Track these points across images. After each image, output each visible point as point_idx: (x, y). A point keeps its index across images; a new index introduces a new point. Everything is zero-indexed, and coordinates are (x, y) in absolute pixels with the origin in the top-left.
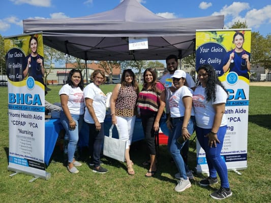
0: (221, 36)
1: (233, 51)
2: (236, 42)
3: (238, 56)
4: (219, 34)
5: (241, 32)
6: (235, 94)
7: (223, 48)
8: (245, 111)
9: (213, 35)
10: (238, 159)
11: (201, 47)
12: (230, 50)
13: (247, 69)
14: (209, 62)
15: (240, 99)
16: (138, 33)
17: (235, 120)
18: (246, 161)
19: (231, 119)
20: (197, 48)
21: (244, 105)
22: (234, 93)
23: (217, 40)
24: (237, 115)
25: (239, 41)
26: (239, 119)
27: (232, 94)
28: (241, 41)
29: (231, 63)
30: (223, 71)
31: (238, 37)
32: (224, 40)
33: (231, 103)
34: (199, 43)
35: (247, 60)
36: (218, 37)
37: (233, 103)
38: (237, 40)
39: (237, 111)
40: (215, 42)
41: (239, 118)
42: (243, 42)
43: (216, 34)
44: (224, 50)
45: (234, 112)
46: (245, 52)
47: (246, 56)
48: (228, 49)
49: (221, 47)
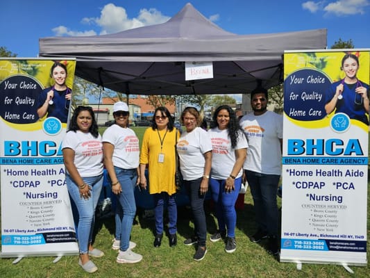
0: (322, 60)
1: (341, 81)
2: (346, 68)
3: (349, 89)
4: (319, 56)
5: (354, 53)
6: (344, 147)
7: (325, 77)
8: (361, 174)
9: (310, 59)
10: (352, 248)
11: (293, 75)
13: (364, 108)
14: (303, 98)
15: (354, 155)
16: (198, 57)
17: (345, 186)
18: (365, 254)
19: (338, 185)
20: (285, 77)
21: (359, 164)
22: (343, 144)
23: (317, 66)
24: (349, 180)
25: (350, 68)
26: (352, 186)
27: (341, 147)
28: (355, 68)
29: (338, 100)
30: (325, 111)
31: (350, 61)
32: (327, 66)
33: (339, 161)
34: (288, 70)
35: (365, 96)
36: (318, 61)
37: (342, 161)
38: (347, 66)
39: (348, 173)
40: (314, 68)
41: (352, 184)
42: (358, 68)
43: (315, 56)
44: (327, 80)
45: (344, 174)
46: (360, 84)
47: (363, 90)
48: (333, 79)
49: (323, 76)
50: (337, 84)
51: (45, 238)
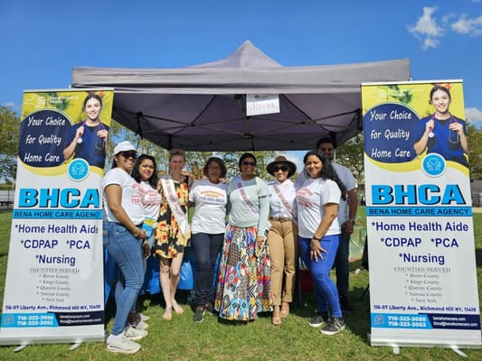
0: (406, 93)
2: (435, 102)
4: (403, 89)
5: (443, 85)
6: (441, 194)
7: (411, 112)
8: (465, 228)
9: (392, 92)
10: (461, 324)
11: (373, 110)
12: (426, 116)
14: (387, 137)
15: (454, 204)
17: (447, 243)
18: (479, 332)
19: (438, 242)
20: (364, 113)
21: (462, 215)
22: (439, 191)
23: (401, 100)
24: (451, 235)
25: (440, 101)
26: (455, 243)
27: (437, 194)
28: (446, 101)
29: (429, 138)
30: (415, 151)
31: (439, 94)
32: (413, 100)
33: (436, 211)
34: (368, 104)
36: (401, 94)
37: (440, 212)
38: (437, 99)
39: (448, 227)
40: (397, 102)
41: (454, 240)
42: (450, 102)
43: (397, 89)
44: (414, 115)
45: (444, 227)
46: (454, 119)
47: (457, 127)
48: (421, 114)
49: (408, 111)
50: (426, 119)
51: (58, 319)
